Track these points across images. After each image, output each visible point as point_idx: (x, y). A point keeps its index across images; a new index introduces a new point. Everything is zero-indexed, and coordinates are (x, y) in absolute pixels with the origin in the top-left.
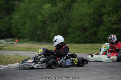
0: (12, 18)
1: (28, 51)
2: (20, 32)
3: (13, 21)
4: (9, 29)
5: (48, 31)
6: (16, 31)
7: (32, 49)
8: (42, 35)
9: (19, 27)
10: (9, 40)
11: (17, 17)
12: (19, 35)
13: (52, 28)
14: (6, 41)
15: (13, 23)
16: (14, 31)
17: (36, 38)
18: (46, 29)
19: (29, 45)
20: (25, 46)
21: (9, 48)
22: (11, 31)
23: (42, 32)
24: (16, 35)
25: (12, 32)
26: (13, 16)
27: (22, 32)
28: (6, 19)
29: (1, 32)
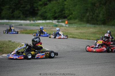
2: (72, 14)
4: (62, 10)
5: (97, 13)
6: (68, 12)
8: (91, 17)
9: (70, 9)
12: (71, 16)
15: (65, 5)
16: (66, 12)
17: (85, 19)
18: (95, 11)
22: (64, 12)
23: (91, 14)
24: (69, 16)
25: (65, 13)
27: (73, 13)
29: (55, 12)
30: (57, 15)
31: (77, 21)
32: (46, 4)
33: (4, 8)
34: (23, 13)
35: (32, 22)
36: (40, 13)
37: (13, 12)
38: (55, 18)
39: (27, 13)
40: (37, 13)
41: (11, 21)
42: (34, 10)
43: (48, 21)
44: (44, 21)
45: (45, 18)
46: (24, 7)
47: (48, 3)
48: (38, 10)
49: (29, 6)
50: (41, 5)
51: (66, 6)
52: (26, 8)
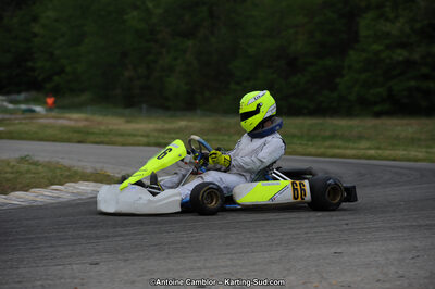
1: (80, 142)
2: (62, 71)
3: (36, 28)
4: (23, 58)
5: (163, 69)
6: (48, 65)
7: (93, 133)
8: (142, 82)
9: (57, 52)
10: (22, 96)
11: (52, 14)
12: (56, 78)
13: (176, 59)
14: (11, 102)
15: (35, 35)
16: (39, 64)
17: (118, 92)
18: (155, 62)
19: (86, 120)
20: (72, 123)
21: (11, 128)
22: (30, 64)
23: (142, 70)
24: (49, 79)
25: (33, 69)
27: (68, 69)
28: (14, 20)
30: (3, 74)
51: (36, 41)
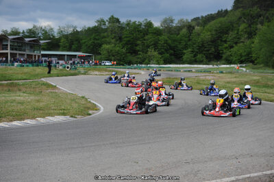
0: (253, 43)
4: (249, 53)
11: (258, 41)
26: (253, 40)
28: (248, 42)
29: (241, 56)
30: (243, 58)
31: (261, 65)
32: (232, 47)
33: (185, 51)
34: (207, 58)
35: (215, 66)
36: (224, 56)
37: (195, 56)
38: (241, 62)
39: (212, 56)
40: (222, 57)
41: (193, 66)
42: (219, 53)
43: (232, 66)
44: (228, 66)
45: (230, 62)
46: (208, 50)
47: (234, 45)
48: (222, 53)
49: (213, 49)
50: (226, 48)
51: (253, 49)
52: (210, 52)
